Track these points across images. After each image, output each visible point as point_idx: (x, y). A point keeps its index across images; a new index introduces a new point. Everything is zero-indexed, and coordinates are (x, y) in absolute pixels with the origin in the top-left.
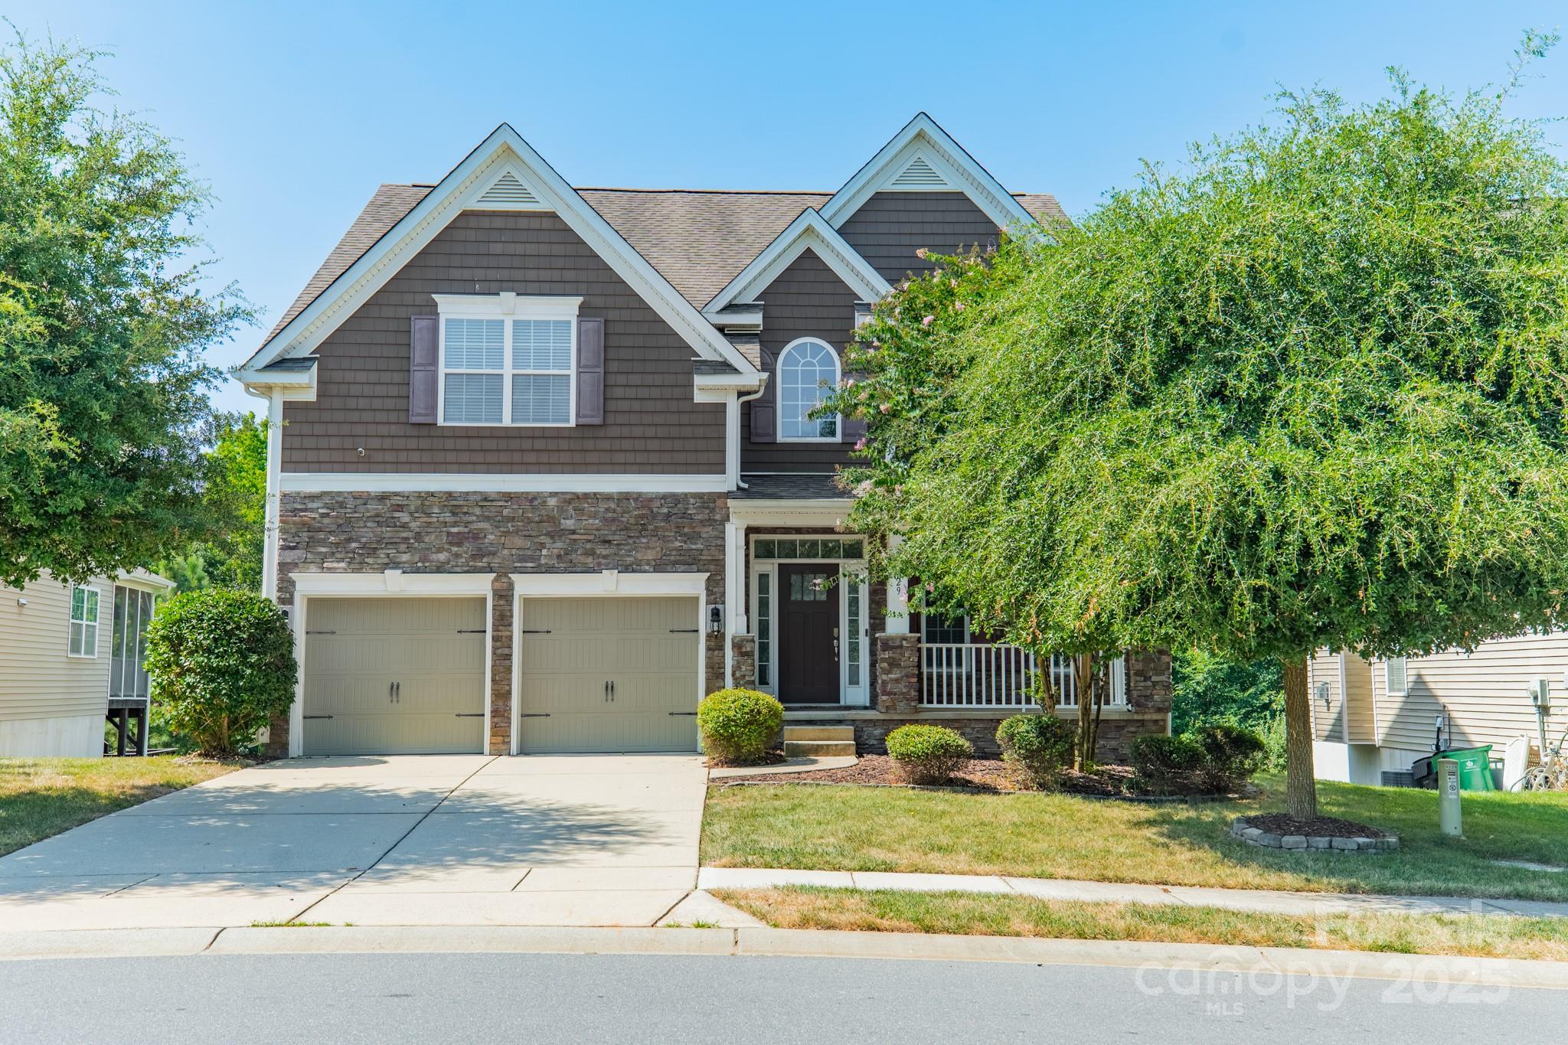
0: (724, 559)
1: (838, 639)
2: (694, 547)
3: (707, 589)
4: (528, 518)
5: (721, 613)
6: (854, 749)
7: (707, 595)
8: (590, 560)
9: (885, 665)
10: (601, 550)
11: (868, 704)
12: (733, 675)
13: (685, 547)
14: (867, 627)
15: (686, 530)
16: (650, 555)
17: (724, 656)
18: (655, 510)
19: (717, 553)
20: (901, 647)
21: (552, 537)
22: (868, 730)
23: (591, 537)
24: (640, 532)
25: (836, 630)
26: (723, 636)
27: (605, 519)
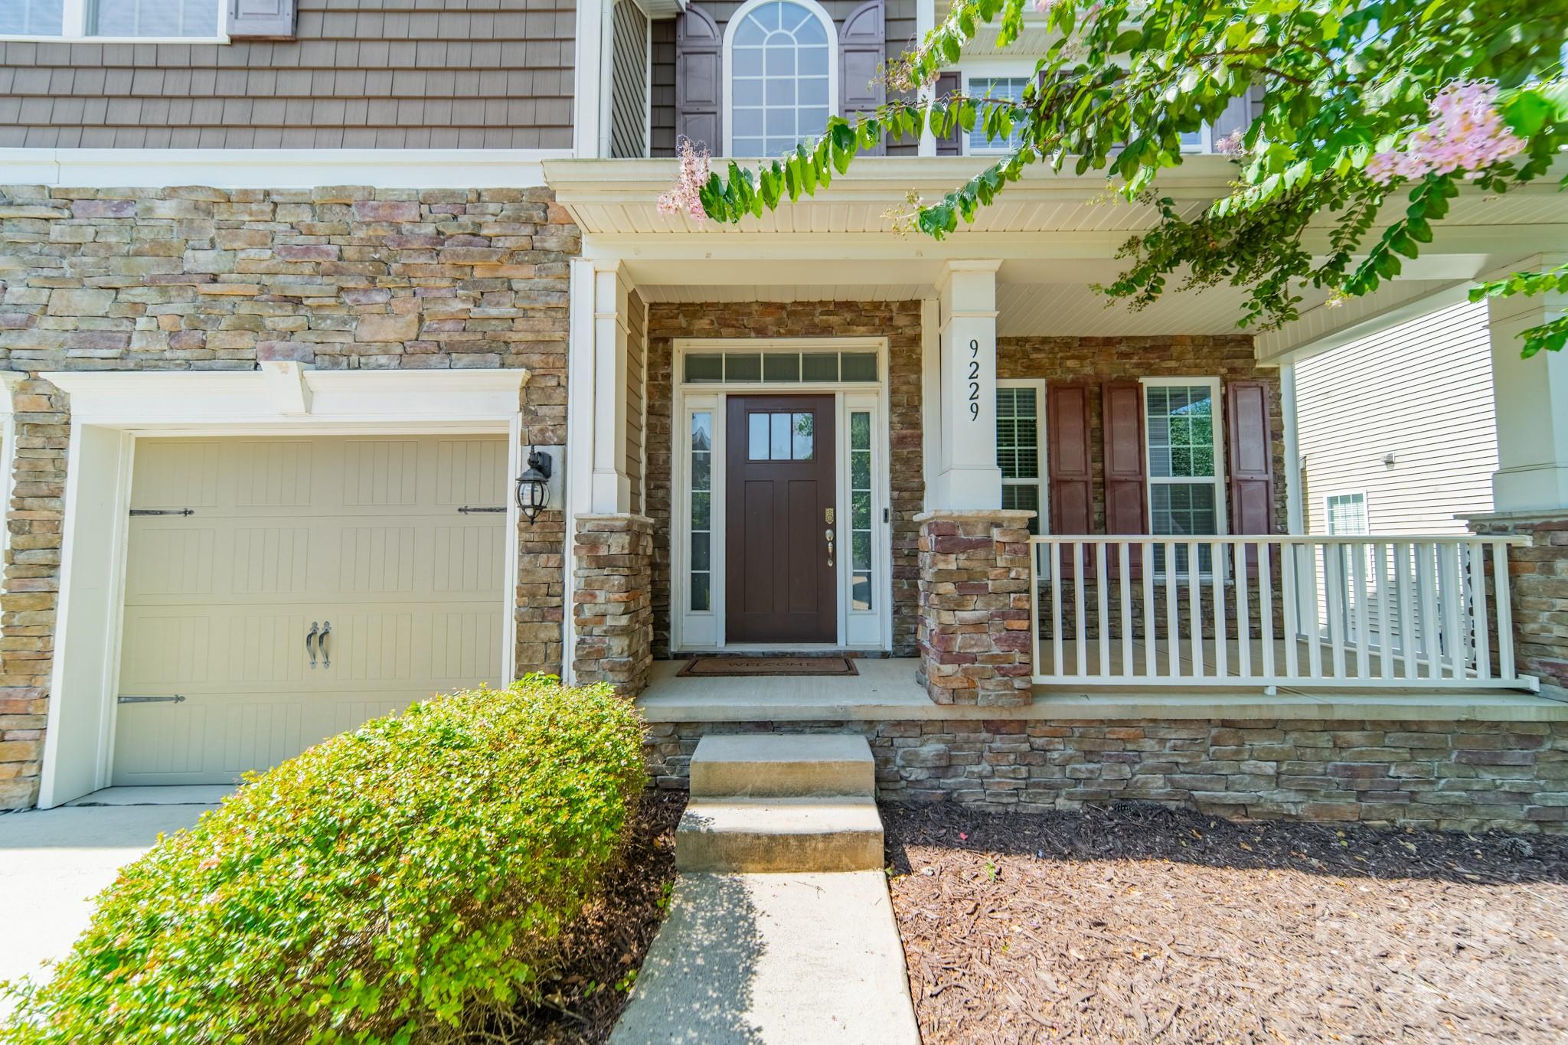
0: (565, 341)
1: (833, 527)
2: (494, 312)
3: (525, 409)
4: (109, 247)
5: (556, 467)
6: (877, 848)
7: (526, 424)
8: (247, 340)
9: (948, 588)
10: (280, 319)
11: (889, 648)
12: (578, 611)
13: (476, 312)
14: (887, 504)
15: (478, 273)
16: (393, 330)
17: (560, 567)
18: (406, 228)
19: (547, 325)
20: (987, 543)
21: (164, 291)
22: (905, 745)
23: (254, 290)
24: (372, 280)
25: (829, 512)
26: (560, 516)
27: (288, 249)
